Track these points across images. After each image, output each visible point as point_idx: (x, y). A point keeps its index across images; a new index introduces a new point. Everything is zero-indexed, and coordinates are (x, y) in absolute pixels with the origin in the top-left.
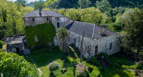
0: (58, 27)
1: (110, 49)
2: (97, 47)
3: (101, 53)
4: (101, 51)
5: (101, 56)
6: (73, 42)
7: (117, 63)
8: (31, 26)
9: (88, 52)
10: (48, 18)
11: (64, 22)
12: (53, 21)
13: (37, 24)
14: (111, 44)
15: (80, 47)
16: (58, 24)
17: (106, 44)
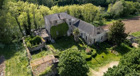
0: (70, 24)
1: (101, 39)
2: (95, 39)
3: (97, 42)
4: (97, 41)
5: (97, 43)
6: (81, 35)
7: (104, 47)
8: (55, 26)
9: (90, 42)
10: (64, 20)
11: (74, 21)
12: (67, 21)
13: (58, 24)
14: (102, 37)
15: (85, 39)
16: (70, 23)
17: (99, 37)
